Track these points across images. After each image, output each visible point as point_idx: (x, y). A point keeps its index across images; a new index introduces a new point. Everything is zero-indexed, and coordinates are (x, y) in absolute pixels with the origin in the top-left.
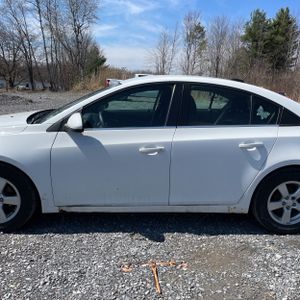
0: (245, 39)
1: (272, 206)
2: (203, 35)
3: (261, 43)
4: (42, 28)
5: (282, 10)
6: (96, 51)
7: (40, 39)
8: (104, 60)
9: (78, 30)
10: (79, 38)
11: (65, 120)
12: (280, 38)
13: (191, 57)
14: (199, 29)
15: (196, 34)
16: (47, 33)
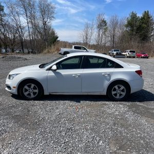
0: (127, 26)
1: (113, 93)
2: (106, 25)
3: (135, 28)
4: (28, 23)
5: (145, 12)
6: (53, 33)
7: (27, 28)
8: (57, 38)
9: (45, 24)
10: (45, 27)
11: (51, 67)
12: (144, 25)
13: (100, 35)
14: (104, 22)
15: (102, 24)
16: (30, 25)
